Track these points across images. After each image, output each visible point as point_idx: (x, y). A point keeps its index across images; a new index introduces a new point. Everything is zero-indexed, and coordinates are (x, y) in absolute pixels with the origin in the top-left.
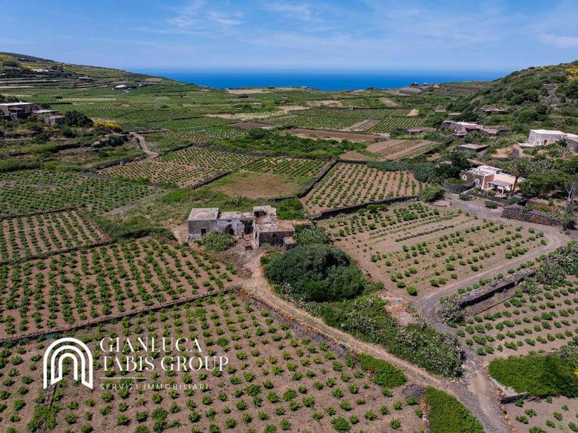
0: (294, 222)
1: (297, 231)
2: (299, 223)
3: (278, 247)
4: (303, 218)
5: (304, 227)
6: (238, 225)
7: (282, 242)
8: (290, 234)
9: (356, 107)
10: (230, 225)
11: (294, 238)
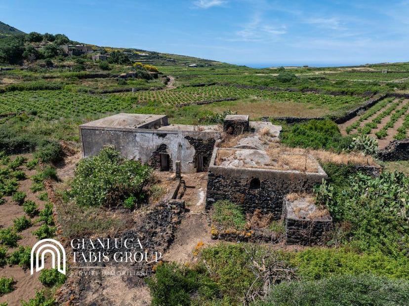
0: (324, 154)
1: (330, 181)
2: (337, 158)
3: (264, 222)
4: (348, 147)
5: (351, 170)
6: (180, 146)
7: (277, 208)
8: (307, 185)
9: (390, 70)
10: (163, 147)
11: (322, 201)
